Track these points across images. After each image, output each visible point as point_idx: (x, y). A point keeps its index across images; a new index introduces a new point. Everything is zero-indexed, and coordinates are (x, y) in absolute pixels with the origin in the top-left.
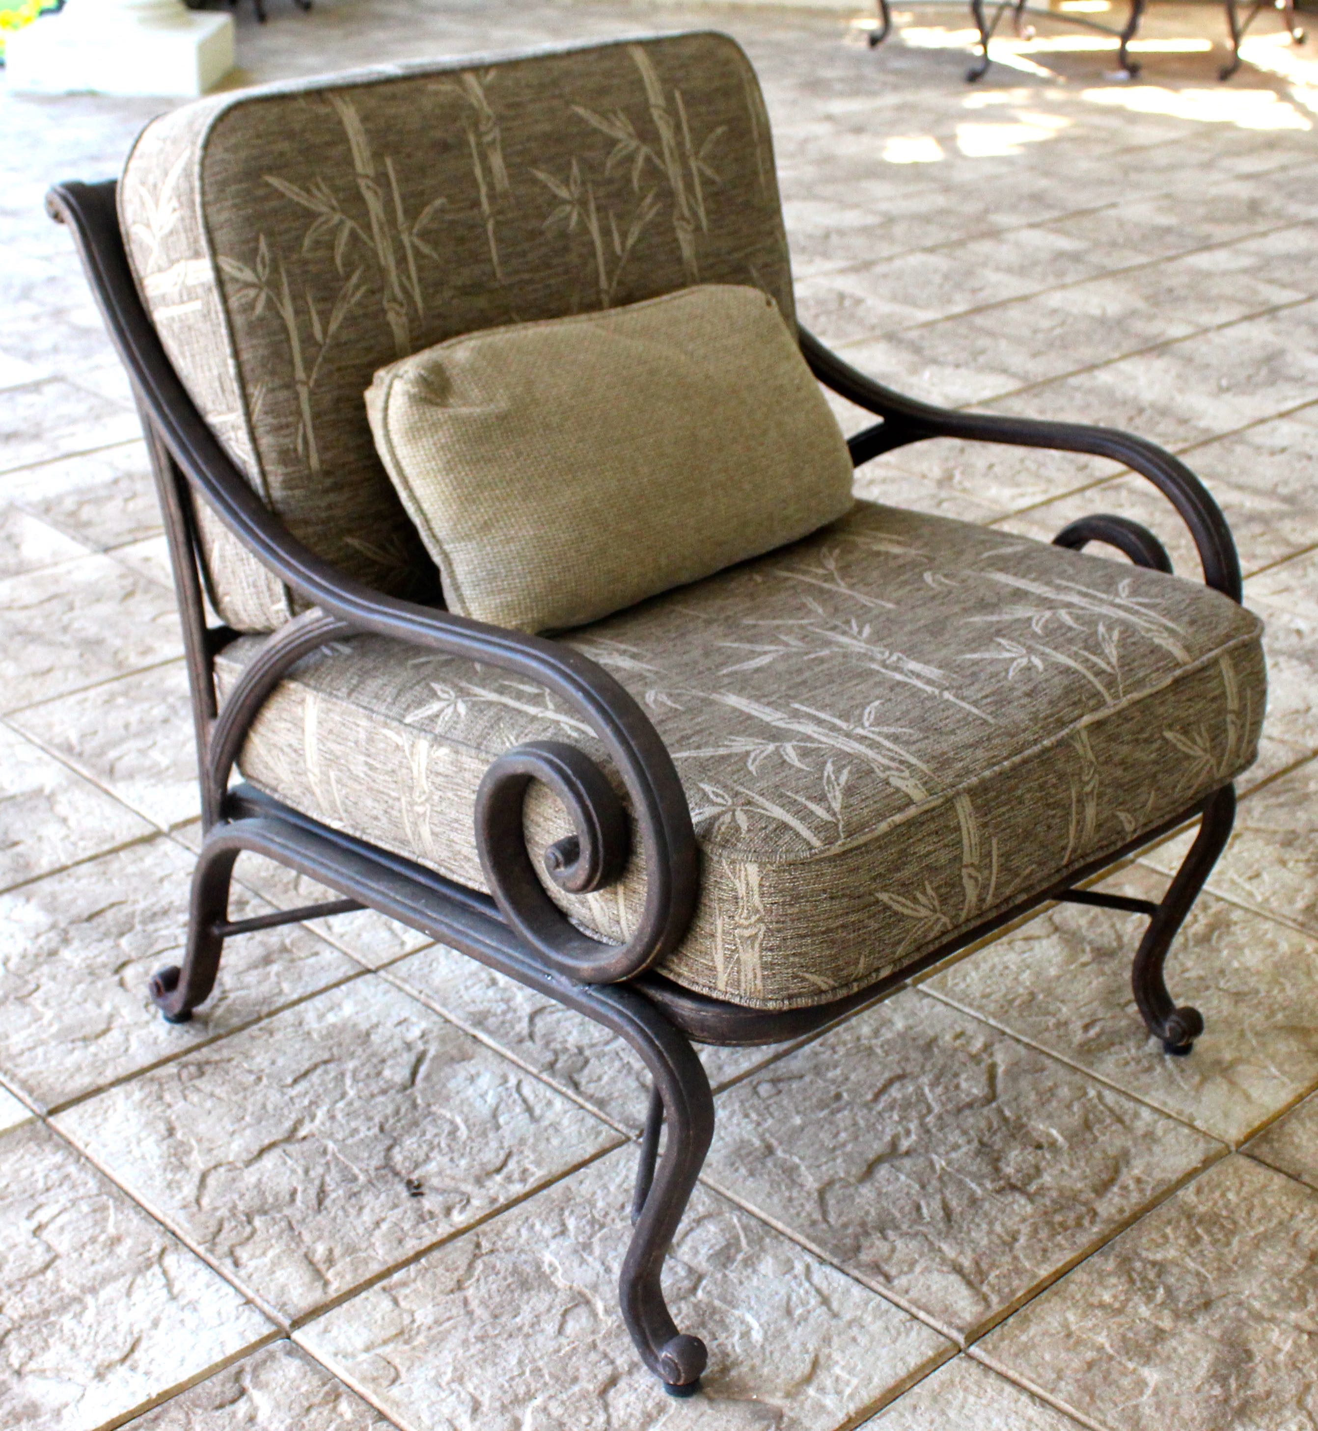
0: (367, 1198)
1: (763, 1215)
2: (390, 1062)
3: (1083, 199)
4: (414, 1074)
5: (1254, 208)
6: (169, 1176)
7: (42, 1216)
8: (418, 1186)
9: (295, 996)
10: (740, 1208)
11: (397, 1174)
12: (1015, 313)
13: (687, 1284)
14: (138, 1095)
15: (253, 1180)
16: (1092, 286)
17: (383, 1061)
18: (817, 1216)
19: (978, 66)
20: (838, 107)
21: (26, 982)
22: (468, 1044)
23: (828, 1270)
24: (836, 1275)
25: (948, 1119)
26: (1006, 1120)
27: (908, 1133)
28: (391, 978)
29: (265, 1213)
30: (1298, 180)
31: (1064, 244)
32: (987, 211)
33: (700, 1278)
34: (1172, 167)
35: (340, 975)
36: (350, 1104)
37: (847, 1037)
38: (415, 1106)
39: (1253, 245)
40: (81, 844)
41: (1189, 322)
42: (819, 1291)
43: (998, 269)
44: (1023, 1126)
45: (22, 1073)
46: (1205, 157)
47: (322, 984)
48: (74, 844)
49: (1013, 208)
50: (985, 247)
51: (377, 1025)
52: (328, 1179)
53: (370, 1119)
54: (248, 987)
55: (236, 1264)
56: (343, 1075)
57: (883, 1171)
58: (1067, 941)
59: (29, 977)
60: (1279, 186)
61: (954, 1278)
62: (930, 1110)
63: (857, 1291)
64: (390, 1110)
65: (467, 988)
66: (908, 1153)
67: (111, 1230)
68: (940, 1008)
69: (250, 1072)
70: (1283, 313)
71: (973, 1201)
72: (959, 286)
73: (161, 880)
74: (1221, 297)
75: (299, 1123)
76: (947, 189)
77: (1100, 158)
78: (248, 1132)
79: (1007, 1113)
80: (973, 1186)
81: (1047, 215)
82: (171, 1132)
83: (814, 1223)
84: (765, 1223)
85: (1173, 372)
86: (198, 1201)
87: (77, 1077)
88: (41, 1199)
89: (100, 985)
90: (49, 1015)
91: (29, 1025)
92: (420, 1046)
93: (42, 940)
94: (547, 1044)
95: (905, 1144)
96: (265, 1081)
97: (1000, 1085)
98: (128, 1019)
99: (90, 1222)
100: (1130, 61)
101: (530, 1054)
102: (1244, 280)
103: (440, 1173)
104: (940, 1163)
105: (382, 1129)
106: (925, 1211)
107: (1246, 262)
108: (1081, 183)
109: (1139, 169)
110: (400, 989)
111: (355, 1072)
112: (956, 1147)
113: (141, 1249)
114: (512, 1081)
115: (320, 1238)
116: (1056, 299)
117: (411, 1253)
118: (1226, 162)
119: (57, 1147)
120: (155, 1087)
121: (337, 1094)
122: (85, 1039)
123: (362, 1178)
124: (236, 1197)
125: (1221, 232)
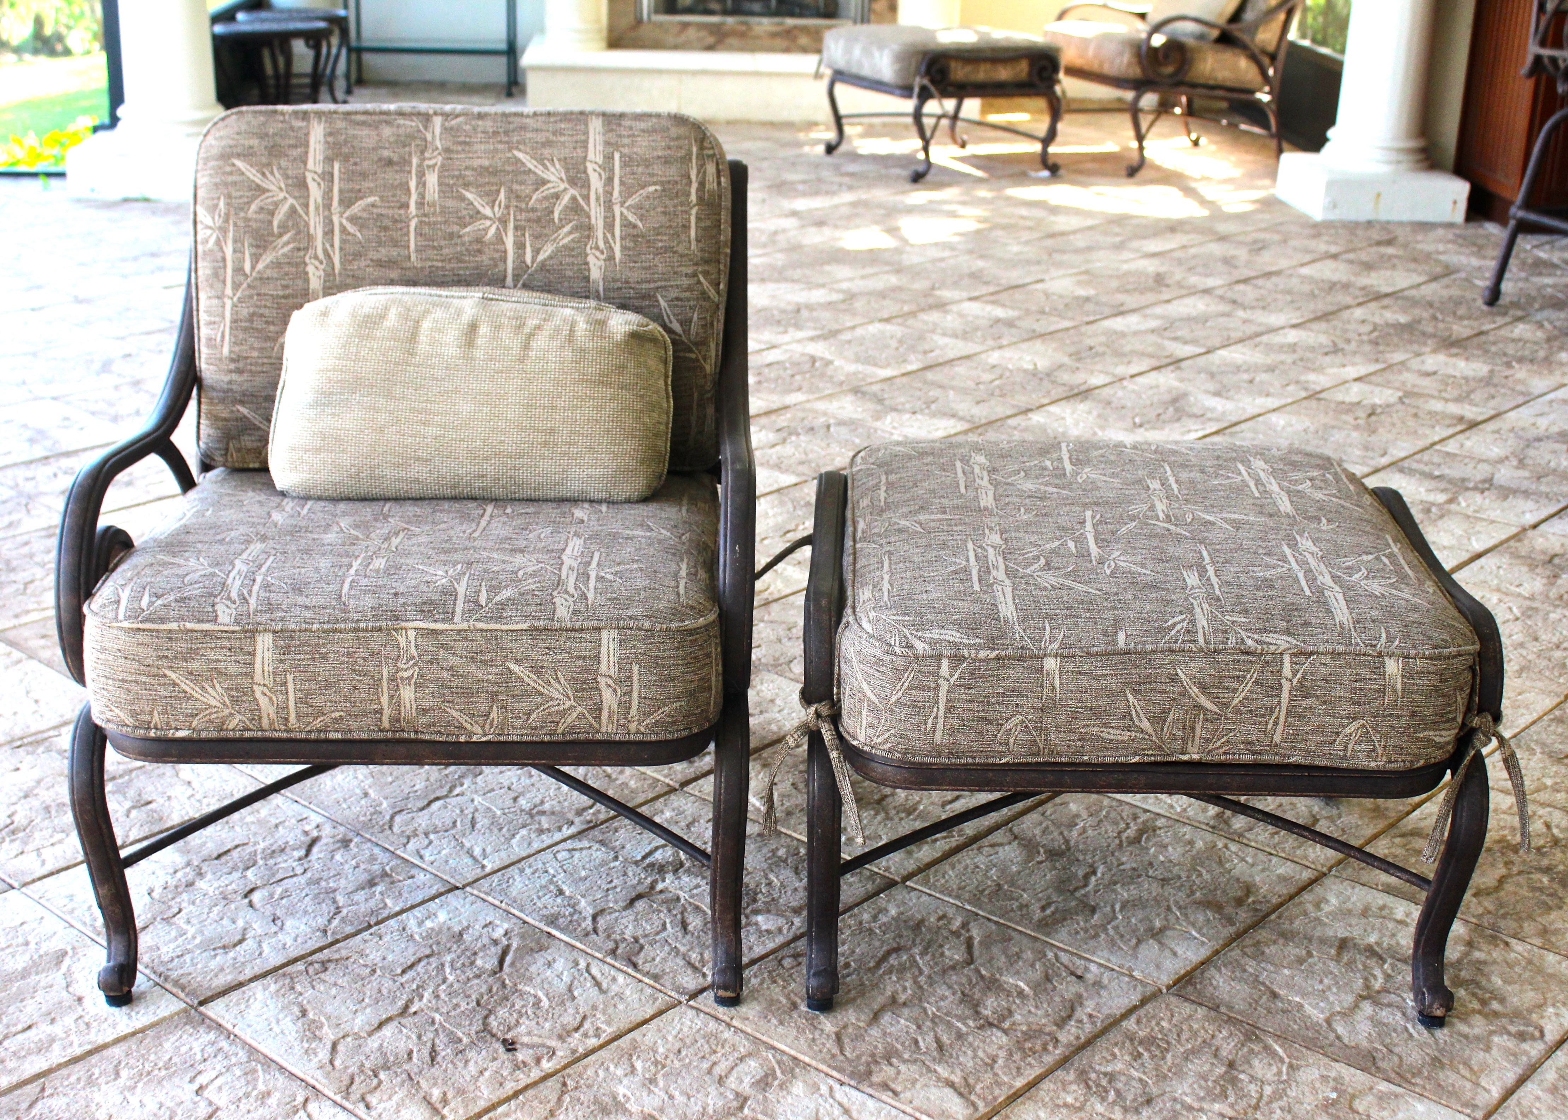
0: (471, 1054)
1: (793, 1053)
2: (481, 954)
3: (1015, 276)
4: (501, 962)
5: (1160, 280)
6: (306, 1045)
7: (202, 1080)
8: (513, 1043)
9: (398, 909)
10: (774, 1048)
11: (493, 1035)
12: (960, 369)
13: (735, 1104)
14: (273, 988)
15: (376, 1045)
16: (1024, 346)
17: (475, 954)
18: (836, 1050)
19: (921, 168)
20: (802, 204)
21: (170, 907)
22: (544, 940)
23: (846, 1089)
24: (854, 1093)
25: (936, 978)
26: (982, 977)
27: (905, 989)
28: (475, 892)
29: (389, 1069)
30: (1194, 257)
31: (1000, 312)
32: (933, 288)
33: (746, 1099)
34: (1089, 249)
35: (433, 891)
36: (451, 985)
37: (852, 922)
38: (504, 985)
39: (1158, 310)
40: (205, 801)
41: (1107, 373)
42: (840, 1104)
43: (944, 334)
44: (996, 980)
45: (174, 975)
46: (1118, 239)
47: (419, 899)
48: (199, 801)
49: (956, 285)
50: (934, 316)
51: (468, 927)
52: (437, 1041)
53: (469, 996)
54: (357, 904)
55: (368, 1107)
56: (443, 965)
57: (886, 1018)
58: (1025, 846)
59: (173, 903)
60: (1180, 262)
61: (948, 1091)
62: (921, 972)
63: (870, 1103)
64: (484, 989)
65: (539, 898)
66: (904, 1004)
67: (261, 1087)
68: (925, 898)
69: (366, 966)
70: (1184, 364)
71: (960, 1036)
72: (912, 349)
73: (277, 826)
74: (1133, 352)
75: (410, 1002)
76: (899, 270)
77: (1027, 243)
78: (368, 1010)
79: (983, 972)
80: (959, 1025)
81: (984, 290)
82: (304, 1013)
83: (833, 1056)
84: (795, 1058)
85: (1095, 413)
86: (331, 1062)
87: (221, 976)
88: (201, 1067)
89: (233, 906)
90: (191, 931)
91: (176, 939)
92: (505, 942)
93: (179, 875)
94: (609, 936)
95: (902, 998)
96: (378, 972)
97: (976, 953)
98: (259, 931)
99: (243, 1081)
100: (1050, 161)
101: (595, 944)
102: (1153, 338)
103: (529, 1034)
104: (931, 1009)
105: (478, 1004)
106: (921, 1044)
107: (1153, 324)
108: (1013, 263)
109: (1062, 252)
110: (484, 900)
111: (452, 963)
112: (943, 998)
113: (288, 1100)
114: (582, 964)
115: (435, 1084)
116: (994, 357)
117: (511, 1093)
118: (1135, 244)
119: (210, 1028)
120: (288, 980)
121: (439, 979)
122: (224, 947)
123: (465, 1040)
124: (363, 1058)
125: (1131, 301)
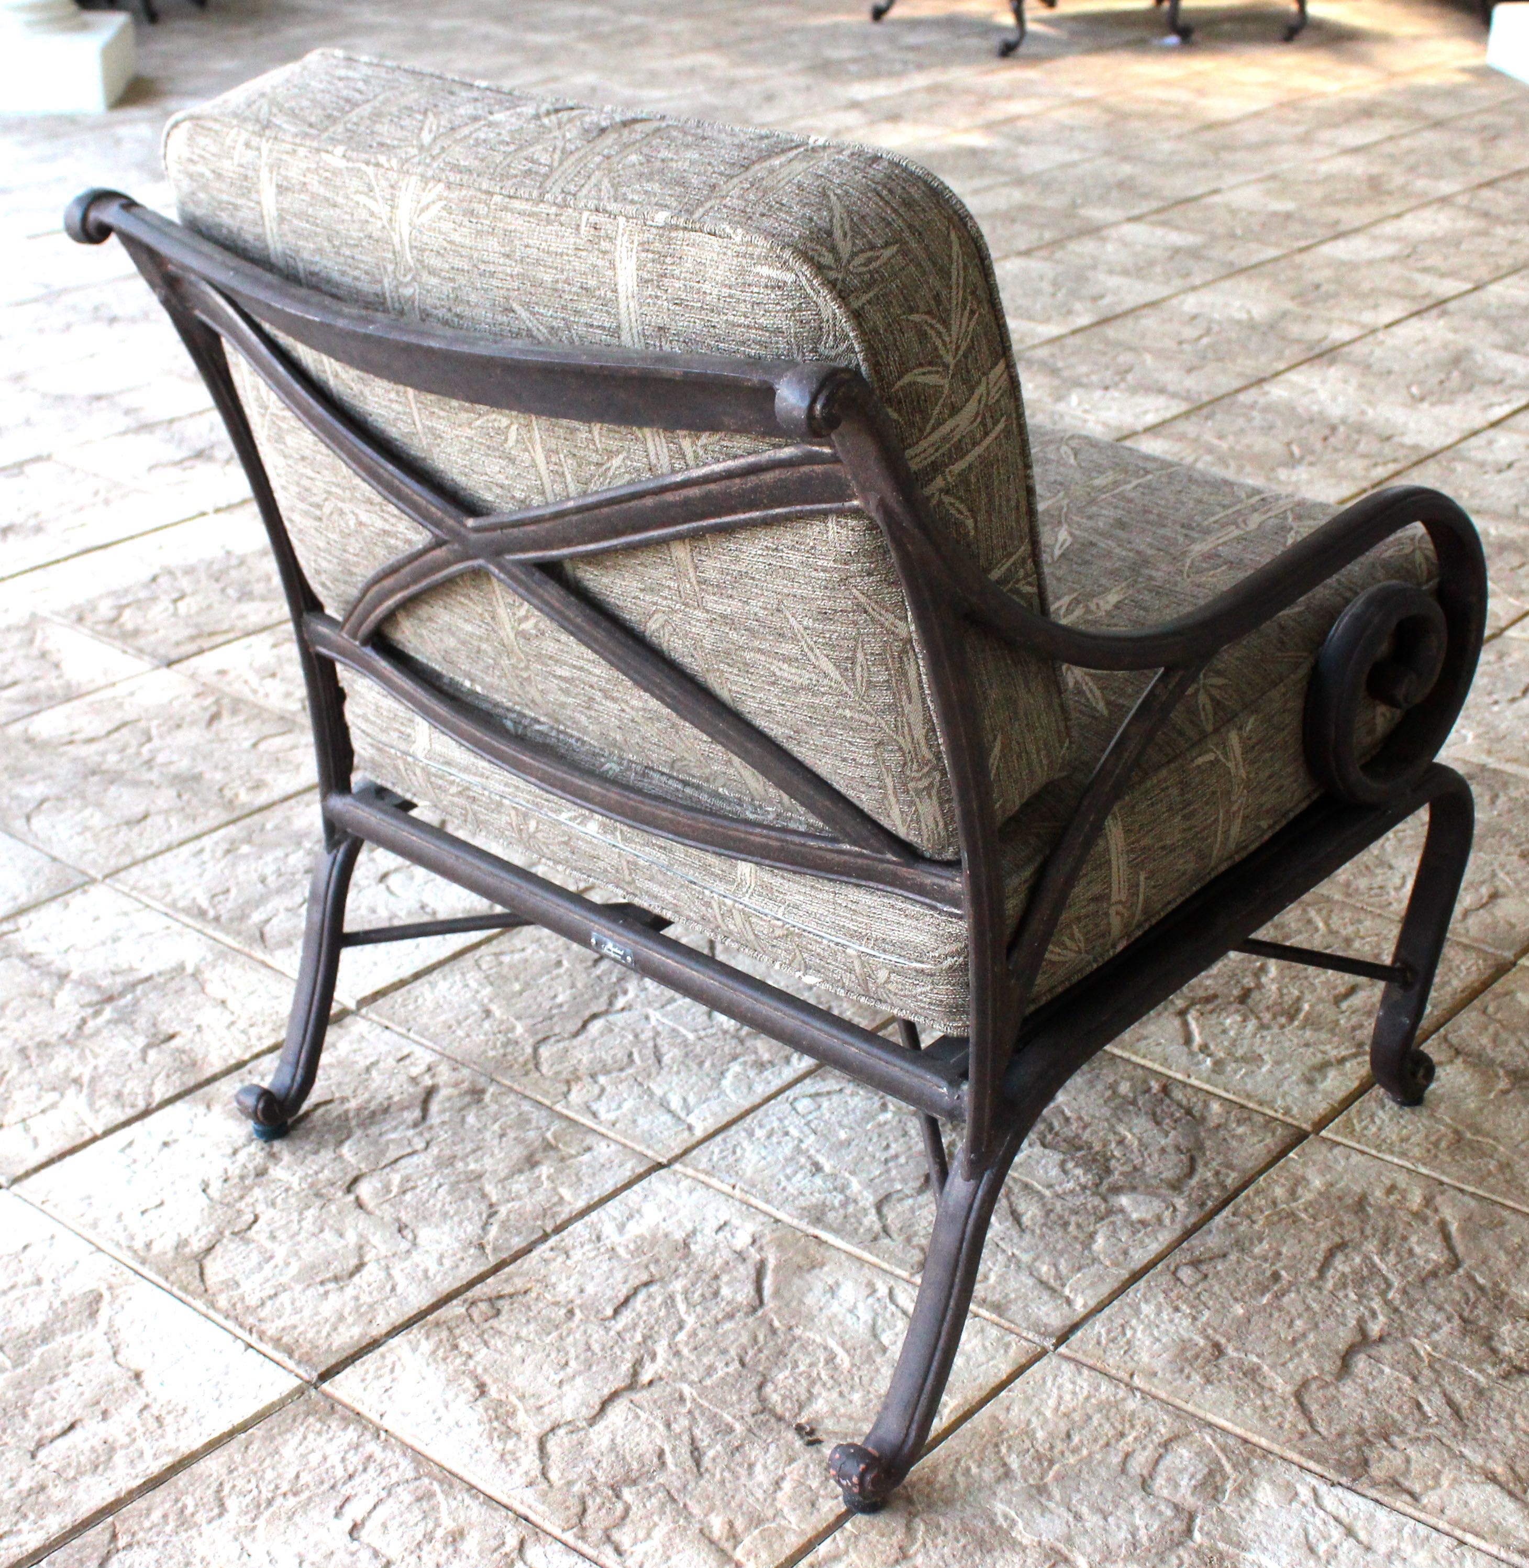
0: (754, 1452)
1: (1240, 1431)
2: (725, 1278)
3: (1179, 185)
4: (759, 1290)
5: (1376, 185)
6: (499, 1446)
7: (353, 1512)
8: (812, 1432)
9: (581, 1204)
10: (1209, 1425)
11: (780, 1419)
12: (1151, 322)
13: (1179, 1526)
14: (426, 1346)
15: (605, 1442)
16: (1227, 285)
17: (716, 1277)
18: (1303, 1426)
19: (1012, 37)
21: (239, 1212)
22: (813, 1248)
23: (1338, 1491)
24: (1352, 1499)
25: (1415, 1293)
26: (1481, 1288)
27: (1373, 1314)
28: (690, 1171)
29: (634, 1482)
30: (1410, 152)
31: (1176, 238)
32: (1075, 206)
33: (1191, 1516)
34: (1267, 144)
35: (626, 1173)
36: (694, 1334)
38: (774, 1331)
39: (1390, 229)
40: (253, 1032)
41: (1351, 323)
42: (1336, 1520)
43: (1112, 272)
44: (1504, 1294)
45: (271, 1329)
46: (1300, 130)
47: (609, 1187)
48: (244, 1032)
49: (1104, 200)
50: (1089, 247)
51: (694, 1232)
52: (697, 1432)
53: (724, 1352)
54: (518, 1197)
55: (618, 1551)
56: (671, 1297)
57: (1362, 1365)
58: (1474, 1066)
59: (241, 1205)
60: (1394, 159)
61: (1488, 1489)
62: (1388, 1284)
63: (1383, 1516)
64: (745, 1339)
65: (788, 1178)
66: (1382, 1339)
67: (448, 1524)
68: (1356, 1157)
69: (557, 1304)
71: (1480, 1392)
72: (1075, 294)
73: (368, 1070)
74: (1376, 291)
75: (638, 1365)
76: (1020, 181)
77: (1179, 137)
78: (579, 1381)
79: (1480, 1280)
80: (1473, 1372)
81: (1145, 206)
82: (482, 1388)
83: (1302, 1436)
84: (1245, 1441)
85: (1354, 382)
86: (544, 1474)
87: (342, 1328)
88: (346, 1490)
89: (333, 1208)
90: (281, 1252)
91: (260, 1267)
92: (754, 1255)
93: (242, 1156)
94: (909, 1240)
95: (1374, 1329)
96: (578, 1315)
97: (1459, 1247)
98: (383, 1250)
99: (417, 1514)
100: (1180, 23)
101: (892, 1254)
102: (1397, 270)
103: (833, 1412)
104: (1424, 1348)
105: (743, 1364)
106: (1427, 1409)
107: (1389, 249)
108: (1171, 167)
109: (1228, 148)
110: (708, 1186)
111: (686, 1293)
112: (1436, 1328)
113: (494, 1543)
114: (883, 1290)
115: (712, 1509)
116: (1190, 303)
117: (831, 1518)
118: (1326, 135)
119: (346, 1422)
120: (444, 1334)
121: (673, 1323)
122: (336, 1279)
123: (738, 1427)
124: (591, 1465)
125: (1351, 216)
